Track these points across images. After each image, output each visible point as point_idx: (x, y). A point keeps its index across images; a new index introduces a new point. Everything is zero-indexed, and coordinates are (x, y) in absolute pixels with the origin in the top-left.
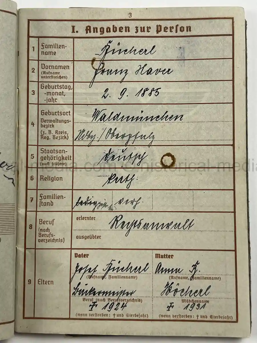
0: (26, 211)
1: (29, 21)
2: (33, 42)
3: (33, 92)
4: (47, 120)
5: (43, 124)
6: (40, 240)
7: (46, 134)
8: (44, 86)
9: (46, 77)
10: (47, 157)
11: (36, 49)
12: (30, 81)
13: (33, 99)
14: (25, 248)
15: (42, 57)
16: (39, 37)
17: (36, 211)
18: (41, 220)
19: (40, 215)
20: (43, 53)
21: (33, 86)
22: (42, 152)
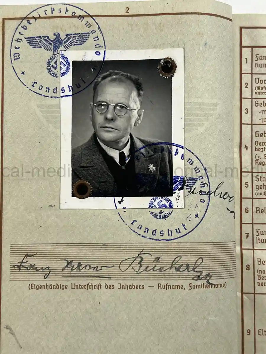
0: (242, 249)
1: (241, 28)
2: (246, 53)
3: (246, 110)
4: (262, 143)
5: (258, 147)
6: (260, 283)
7: (261, 159)
8: (258, 104)
9: (260, 93)
10: (263, 186)
11: (249, 61)
12: (243, 98)
13: (246, 118)
14: (242, 293)
15: (256, 70)
16: (252, 47)
17: (253, 250)
18: (259, 260)
19: (258, 254)
20: (257, 65)
21: (247, 104)
22: (257, 180)
